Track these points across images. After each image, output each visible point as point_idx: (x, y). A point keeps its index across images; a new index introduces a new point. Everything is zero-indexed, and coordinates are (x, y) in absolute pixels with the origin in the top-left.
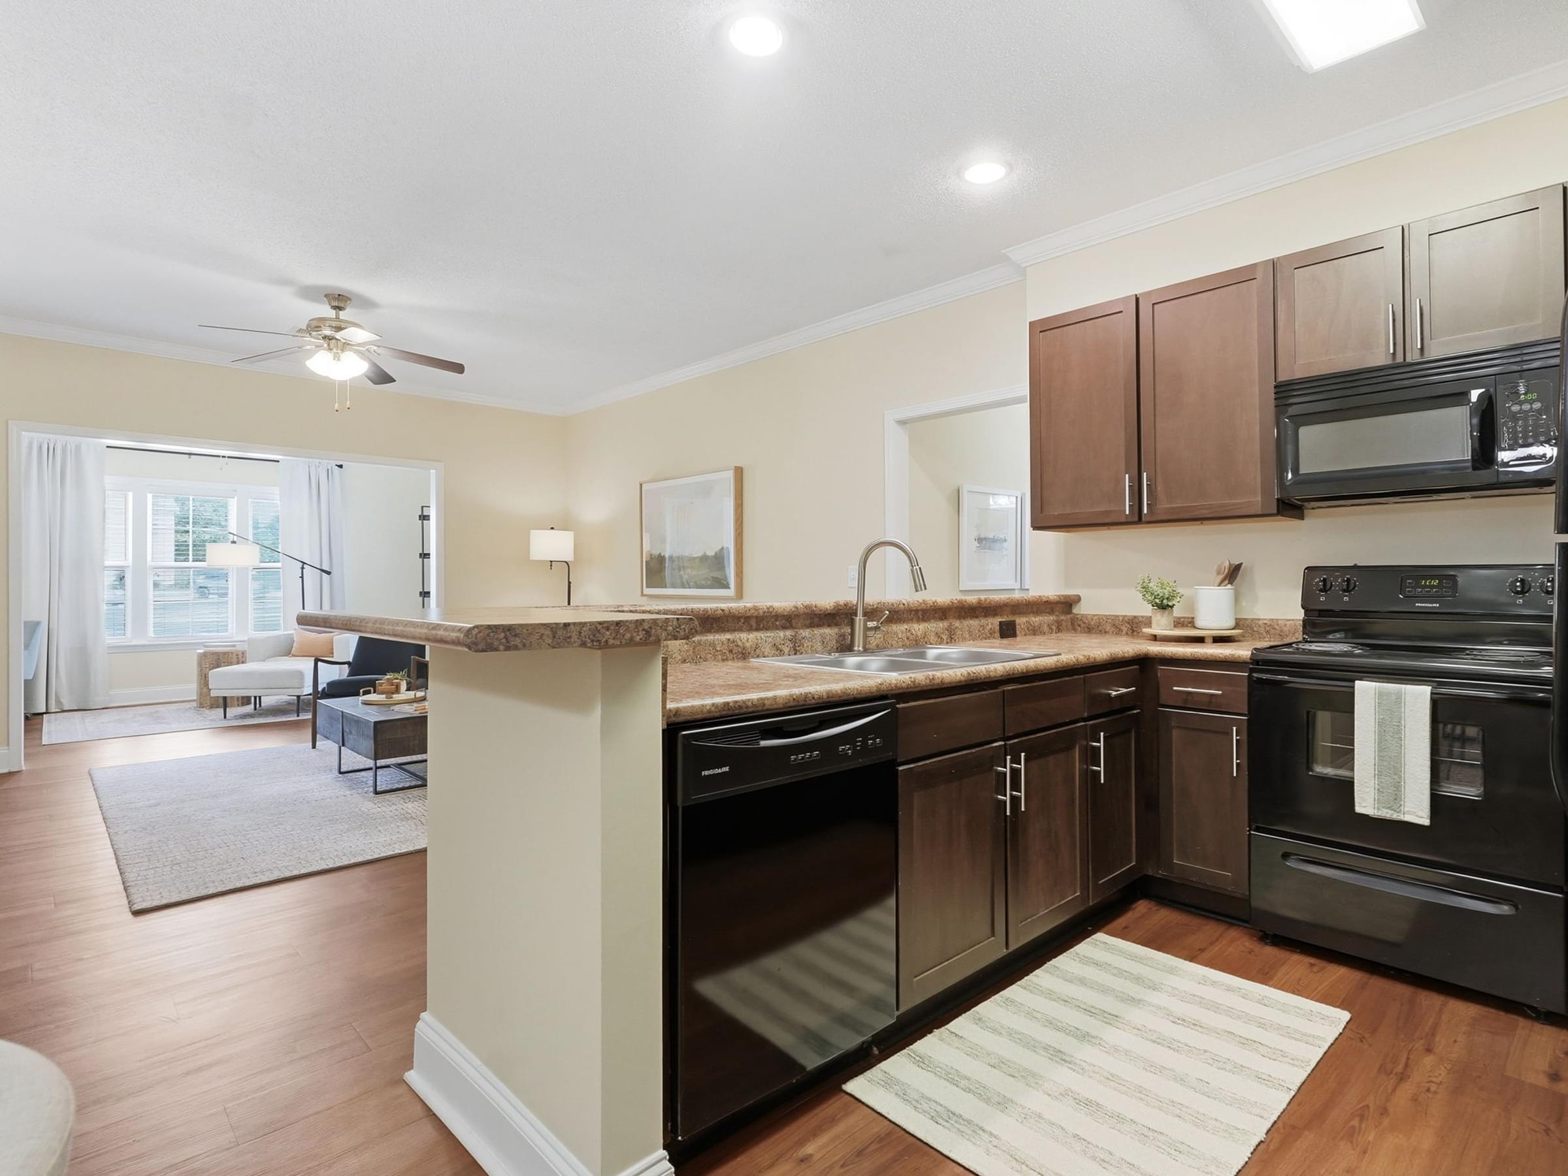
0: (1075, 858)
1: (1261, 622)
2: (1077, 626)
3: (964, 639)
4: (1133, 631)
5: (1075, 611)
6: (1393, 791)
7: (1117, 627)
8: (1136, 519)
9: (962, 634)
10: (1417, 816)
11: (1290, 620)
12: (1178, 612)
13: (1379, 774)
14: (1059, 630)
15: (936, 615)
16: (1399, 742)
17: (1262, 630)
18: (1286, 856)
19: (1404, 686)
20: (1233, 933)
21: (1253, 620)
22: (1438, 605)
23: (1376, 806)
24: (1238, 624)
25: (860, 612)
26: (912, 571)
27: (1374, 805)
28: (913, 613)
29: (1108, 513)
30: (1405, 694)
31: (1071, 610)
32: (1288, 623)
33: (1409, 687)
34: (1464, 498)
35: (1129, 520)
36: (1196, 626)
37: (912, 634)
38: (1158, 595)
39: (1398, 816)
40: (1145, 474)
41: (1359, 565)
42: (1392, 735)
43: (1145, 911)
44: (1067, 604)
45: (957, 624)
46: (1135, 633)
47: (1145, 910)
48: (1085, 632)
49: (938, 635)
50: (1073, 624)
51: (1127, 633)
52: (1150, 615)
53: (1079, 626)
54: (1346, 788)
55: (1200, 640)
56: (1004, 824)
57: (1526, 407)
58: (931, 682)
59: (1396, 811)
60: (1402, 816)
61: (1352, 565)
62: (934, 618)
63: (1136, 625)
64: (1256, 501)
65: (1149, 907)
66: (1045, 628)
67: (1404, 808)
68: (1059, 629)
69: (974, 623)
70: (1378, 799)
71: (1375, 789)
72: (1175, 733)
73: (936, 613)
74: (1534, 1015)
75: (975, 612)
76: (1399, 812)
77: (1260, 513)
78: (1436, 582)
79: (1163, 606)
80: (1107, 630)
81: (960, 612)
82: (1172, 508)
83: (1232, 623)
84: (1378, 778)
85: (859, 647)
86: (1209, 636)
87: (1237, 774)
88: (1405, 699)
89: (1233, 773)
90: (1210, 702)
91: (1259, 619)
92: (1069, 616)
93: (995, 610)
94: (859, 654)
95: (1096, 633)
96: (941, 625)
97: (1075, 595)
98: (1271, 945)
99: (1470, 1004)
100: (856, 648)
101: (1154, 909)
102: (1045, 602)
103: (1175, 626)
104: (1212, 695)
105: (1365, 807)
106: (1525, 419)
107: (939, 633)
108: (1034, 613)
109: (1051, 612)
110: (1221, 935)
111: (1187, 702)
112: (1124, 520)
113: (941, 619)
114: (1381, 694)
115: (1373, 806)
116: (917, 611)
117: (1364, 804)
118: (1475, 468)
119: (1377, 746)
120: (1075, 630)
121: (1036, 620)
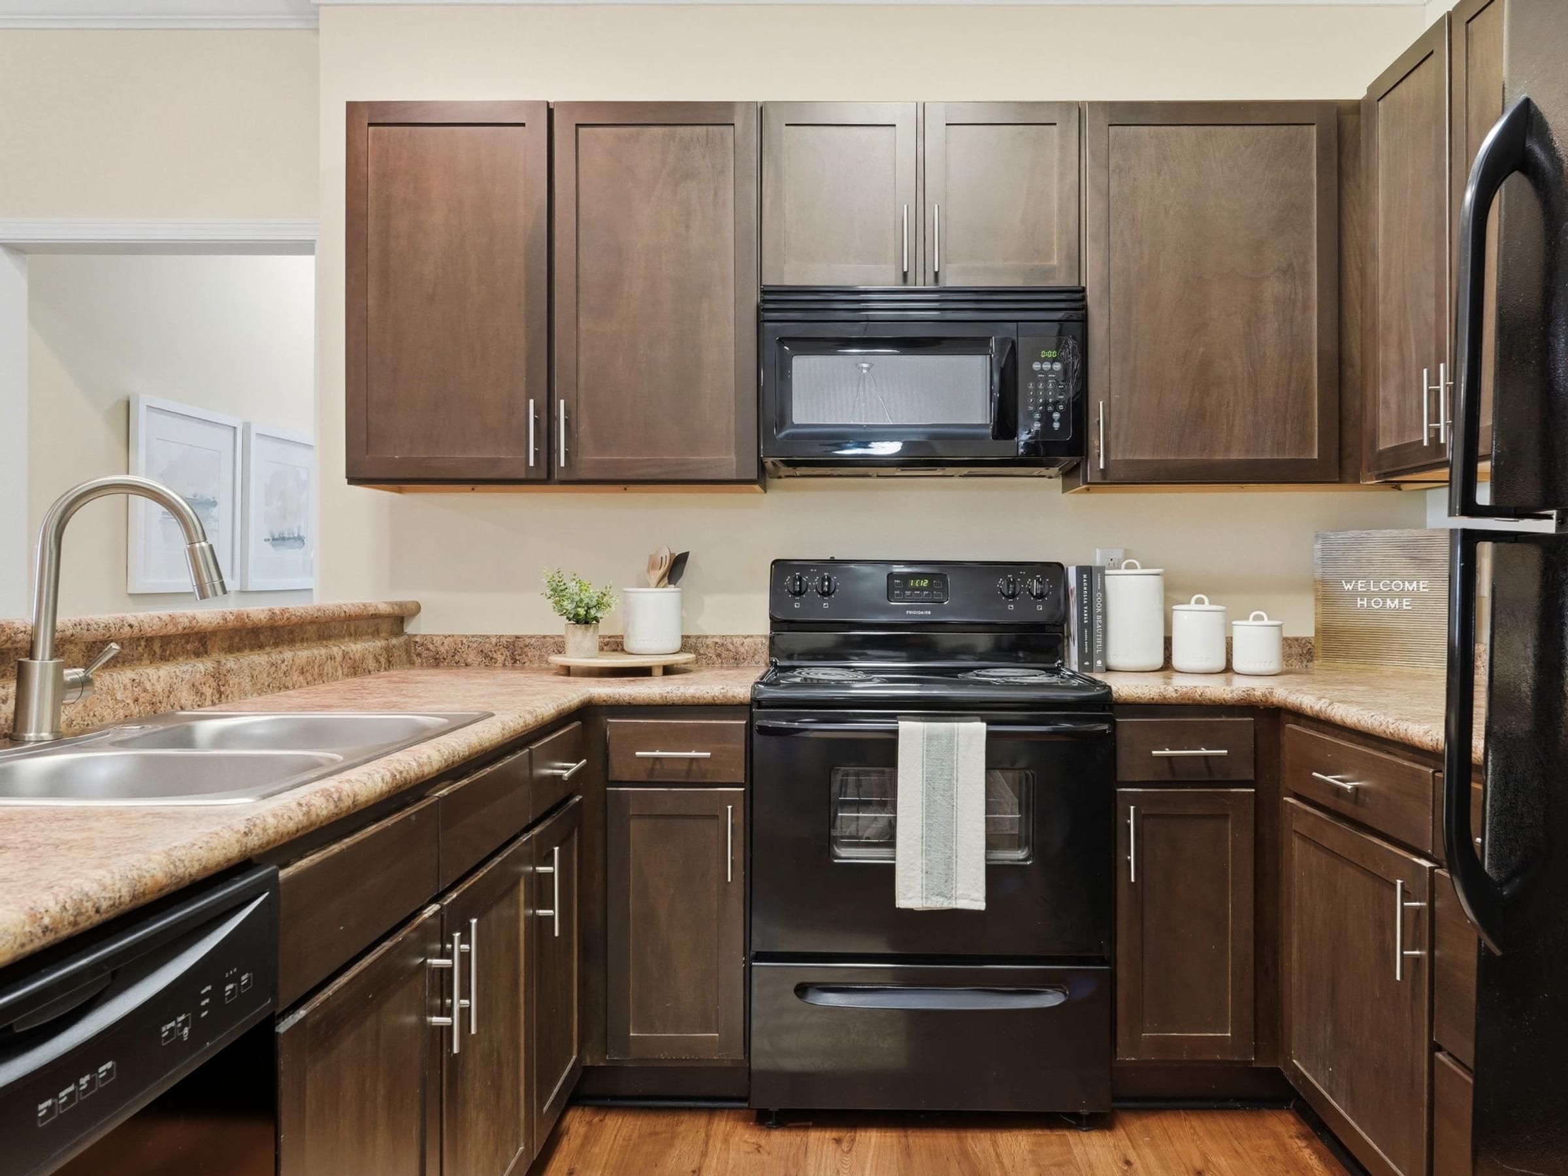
0: (518, 1085)
1: (709, 641)
2: (414, 656)
3: (244, 694)
4: (515, 661)
5: (410, 629)
6: (945, 870)
7: (486, 656)
8: (544, 475)
9: (239, 684)
10: (972, 899)
11: (748, 637)
12: (604, 629)
13: (927, 851)
14: (390, 664)
15: (189, 647)
16: (950, 801)
17: (711, 653)
18: (802, 990)
19: (956, 724)
20: (722, 1126)
21: (699, 637)
22: (929, 613)
23: (924, 895)
24: (687, 644)
25: (43, 648)
26: (192, 552)
27: (922, 894)
28: (143, 643)
29: (494, 463)
30: (958, 734)
31: (403, 630)
32: (747, 641)
33: (962, 725)
34: (952, 476)
35: (533, 476)
36: (625, 648)
37: (145, 690)
38: (581, 601)
39: (950, 903)
40: (562, 402)
41: (836, 558)
42: (942, 793)
43: (585, 1129)
44: (398, 620)
45: (230, 662)
46: (518, 664)
47: (582, 1130)
48: (430, 666)
49: (195, 689)
50: (408, 652)
51: (504, 665)
52: (563, 633)
53: (419, 655)
54: (886, 875)
55: (644, 672)
56: (439, 1072)
57: (1046, 366)
58: (336, 807)
59: (946, 897)
60: (954, 902)
61: (829, 558)
62: (187, 654)
63: (520, 651)
64: (728, 461)
65: (588, 1119)
66: (371, 664)
67: (956, 892)
68: (389, 662)
69: (258, 659)
70: (926, 885)
71: (922, 872)
72: (634, 825)
73: (187, 642)
74: (1074, 1122)
75: (258, 637)
76: (950, 898)
77: (735, 477)
78: (925, 583)
79: (584, 620)
80: (469, 661)
81: (231, 638)
82: (601, 462)
83: (677, 645)
84: (926, 855)
85: (39, 730)
86: (659, 666)
87: (732, 879)
88: (958, 743)
89: (727, 879)
90: (689, 771)
91: (707, 637)
92: (402, 639)
93: (291, 632)
94: (42, 749)
95: (450, 666)
96: (201, 667)
97: (412, 602)
98: (776, 1128)
99: (1015, 1132)
100: (31, 735)
101: (596, 1120)
102: (372, 615)
103: (601, 649)
104: (692, 759)
105: (911, 898)
106: (1046, 382)
107: (197, 684)
108: (350, 635)
109: (376, 633)
110: (708, 1136)
111: (655, 775)
112: (523, 476)
113: (198, 655)
114: (930, 738)
115: (920, 895)
116: (150, 640)
117: (910, 895)
118: (995, 438)
119: (924, 810)
120: (412, 663)
121: (357, 648)
